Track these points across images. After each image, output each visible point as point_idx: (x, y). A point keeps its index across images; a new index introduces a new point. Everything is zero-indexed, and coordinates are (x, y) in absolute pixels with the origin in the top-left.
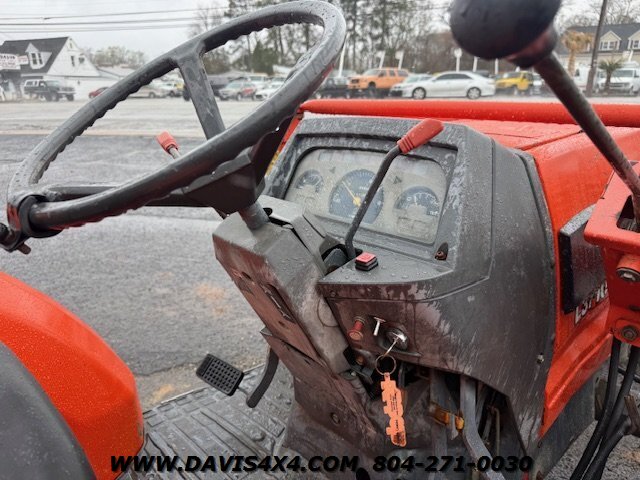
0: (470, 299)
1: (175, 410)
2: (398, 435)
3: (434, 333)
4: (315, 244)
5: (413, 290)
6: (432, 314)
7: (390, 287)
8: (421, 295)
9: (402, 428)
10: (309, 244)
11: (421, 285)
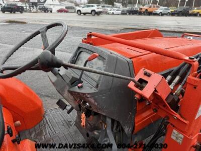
0: (103, 98)
1: (53, 111)
2: (83, 126)
3: (94, 104)
4: (68, 81)
5: (87, 95)
6: (92, 100)
7: (82, 93)
8: (88, 96)
9: (84, 124)
10: (66, 81)
11: (88, 94)
